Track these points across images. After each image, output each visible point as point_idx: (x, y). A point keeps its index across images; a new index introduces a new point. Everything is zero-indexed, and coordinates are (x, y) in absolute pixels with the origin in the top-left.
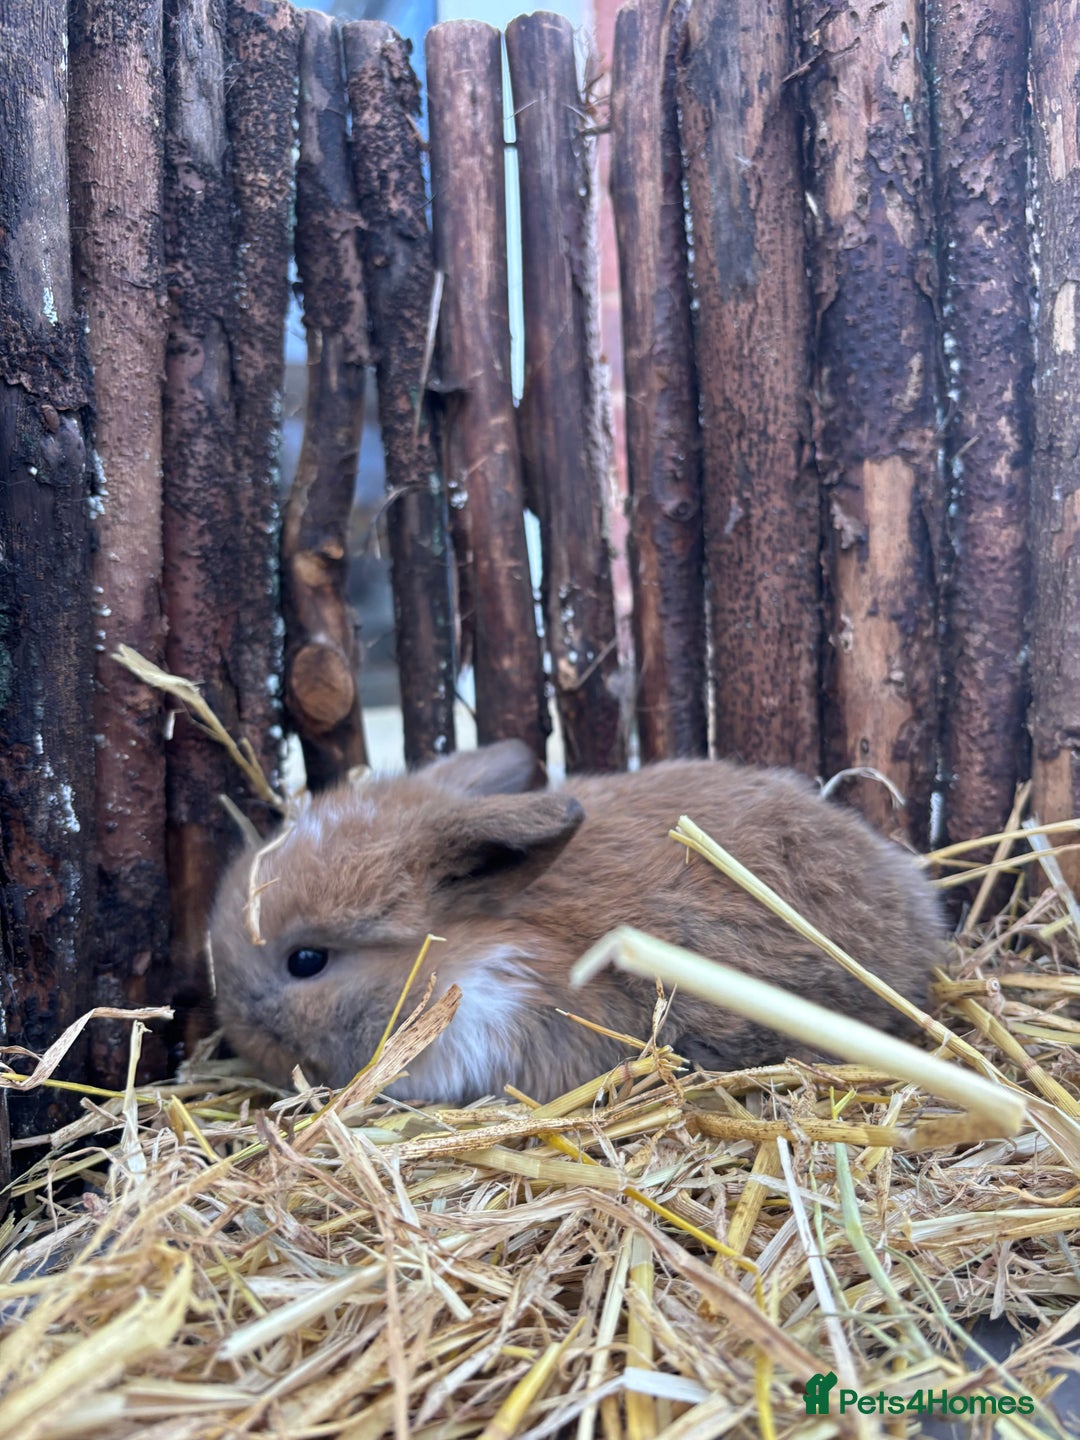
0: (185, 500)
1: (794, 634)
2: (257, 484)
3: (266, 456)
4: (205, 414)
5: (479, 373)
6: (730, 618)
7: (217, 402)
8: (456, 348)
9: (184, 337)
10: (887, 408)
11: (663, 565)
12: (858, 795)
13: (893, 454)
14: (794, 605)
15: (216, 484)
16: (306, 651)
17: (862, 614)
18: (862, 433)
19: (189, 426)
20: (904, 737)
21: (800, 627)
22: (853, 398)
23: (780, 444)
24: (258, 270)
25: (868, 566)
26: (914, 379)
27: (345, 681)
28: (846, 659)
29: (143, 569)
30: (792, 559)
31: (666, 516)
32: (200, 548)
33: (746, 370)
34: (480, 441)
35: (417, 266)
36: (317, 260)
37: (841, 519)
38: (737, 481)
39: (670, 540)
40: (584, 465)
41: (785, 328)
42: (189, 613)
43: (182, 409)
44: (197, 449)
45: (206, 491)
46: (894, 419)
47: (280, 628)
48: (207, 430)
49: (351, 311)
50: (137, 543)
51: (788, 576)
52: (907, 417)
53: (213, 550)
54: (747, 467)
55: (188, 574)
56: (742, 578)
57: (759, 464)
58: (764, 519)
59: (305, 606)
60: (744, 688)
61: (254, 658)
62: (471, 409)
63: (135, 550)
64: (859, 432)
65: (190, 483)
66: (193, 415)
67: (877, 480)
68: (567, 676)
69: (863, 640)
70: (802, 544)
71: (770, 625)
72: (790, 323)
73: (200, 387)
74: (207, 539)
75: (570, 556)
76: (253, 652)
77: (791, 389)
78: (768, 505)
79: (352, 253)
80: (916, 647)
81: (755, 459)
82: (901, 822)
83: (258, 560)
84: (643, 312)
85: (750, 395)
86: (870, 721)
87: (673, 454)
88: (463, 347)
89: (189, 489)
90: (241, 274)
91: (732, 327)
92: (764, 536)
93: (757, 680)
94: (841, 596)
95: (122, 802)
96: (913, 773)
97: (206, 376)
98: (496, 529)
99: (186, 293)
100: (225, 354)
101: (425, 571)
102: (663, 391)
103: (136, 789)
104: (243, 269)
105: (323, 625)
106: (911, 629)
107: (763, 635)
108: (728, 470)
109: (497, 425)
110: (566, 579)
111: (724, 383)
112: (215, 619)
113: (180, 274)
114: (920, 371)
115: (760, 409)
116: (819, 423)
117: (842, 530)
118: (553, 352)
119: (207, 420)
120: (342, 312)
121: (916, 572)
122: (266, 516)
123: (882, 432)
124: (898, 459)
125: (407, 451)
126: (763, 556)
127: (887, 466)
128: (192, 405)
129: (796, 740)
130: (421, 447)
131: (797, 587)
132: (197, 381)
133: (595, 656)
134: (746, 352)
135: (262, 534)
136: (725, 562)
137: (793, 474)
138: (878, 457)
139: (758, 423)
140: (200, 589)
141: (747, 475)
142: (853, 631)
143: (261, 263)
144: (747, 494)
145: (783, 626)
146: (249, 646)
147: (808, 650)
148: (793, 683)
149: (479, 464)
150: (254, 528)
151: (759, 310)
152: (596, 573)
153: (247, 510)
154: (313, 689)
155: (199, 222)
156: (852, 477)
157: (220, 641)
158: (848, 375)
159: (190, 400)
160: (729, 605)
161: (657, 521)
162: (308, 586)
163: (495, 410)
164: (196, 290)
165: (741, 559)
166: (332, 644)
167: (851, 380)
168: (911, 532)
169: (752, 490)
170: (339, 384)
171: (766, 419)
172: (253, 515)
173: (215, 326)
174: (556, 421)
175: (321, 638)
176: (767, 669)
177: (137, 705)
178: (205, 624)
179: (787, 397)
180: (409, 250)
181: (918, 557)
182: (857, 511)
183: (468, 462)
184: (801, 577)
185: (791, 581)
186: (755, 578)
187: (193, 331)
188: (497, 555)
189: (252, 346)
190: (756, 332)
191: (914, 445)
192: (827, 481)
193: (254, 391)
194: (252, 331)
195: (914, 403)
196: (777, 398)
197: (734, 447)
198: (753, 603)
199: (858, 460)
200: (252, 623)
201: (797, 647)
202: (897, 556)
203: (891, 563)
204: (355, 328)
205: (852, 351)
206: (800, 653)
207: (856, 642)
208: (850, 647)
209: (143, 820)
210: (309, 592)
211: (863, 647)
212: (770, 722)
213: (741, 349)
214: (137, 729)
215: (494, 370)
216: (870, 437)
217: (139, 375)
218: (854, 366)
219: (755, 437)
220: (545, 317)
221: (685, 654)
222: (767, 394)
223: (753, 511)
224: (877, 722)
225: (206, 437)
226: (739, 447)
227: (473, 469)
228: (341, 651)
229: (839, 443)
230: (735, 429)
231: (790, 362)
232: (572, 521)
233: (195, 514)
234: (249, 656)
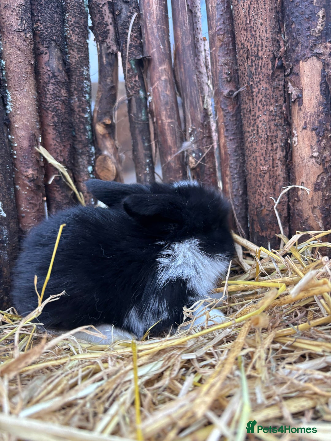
0: (47, 106)
1: (274, 140)
2: (80, 100)
3: (82, 90)
4: (51, 75)
5: (154, 50)
6: (248, 135)
7: (56, 70)
8: (146, 42)
9: (42, 48)
10: (308, 36)
11: (225, 116)
12: (301, 206)
13: (312, 56)
14: (272, 127)
15: (57, 100)
16: (100, 157)
17: (301, 130)
18: (298, 49)
19: (46, 80)
20: (319, 181)
21: (276, 137)
22: (294, 34)
23: (264, 59)
24: (72, 22)
25: (302, 107)
26: (320, 20)
27: (113, 167)
28: (295, 149)
29: (28, 130)
30: (272, 108)
31: (224, 96)
32: (53, 122)
33: (249, 30)
34: (156, 76)
35: (130, 12)
36: (96, 16)
37: (291, 89)
38: (247, 78)
39: (227, 106)
40: (196, 81)
41: (265, 8)
42: (51, 145)
43: (43, 74)
44: (49, 88)
45: (53, 102)
46: (312, 40)
47: (93, 150)
48: (53, 81)
49: (109, 33)
50: (24, 121)
51: (270, 115)
52: (318, 38)
53: (58, 123)
54: (251, 72)
55: (50, 132)
56: (251, 118)
57: (256, 69)
58: (259, 92)
59: (100, 141)
60: (253, 163)
61: (83, 160)
62: (152, 64)
63: (24, 123)
64: (297, 49)
65: (48, 100)
66: (48, 76)
67: (305, 69)
68: (192, 163)
69: (301, 140)
70: (277, 102)
71: (263, 136)
72: (267, 6)
73: (49, 66)
74: (56, 119)
75: (191, 116)
76: (82, 159)
77: (269, 36)
78: (260, 87)
79: (107, 11)
80: (324, 141)
81: (254, 67)
82: (319, 216)
83: (82, 127)
84: (213, 14)
85: (251, 41)
86: (304, 175)
87: (226, 71)
88: (149, 41)
89: (48, 102)
90: (67, 25)
91: (242, 12)
92: (259, 99)
93: (258, 159)
94: (293, 122)
95: (26, 208)
96: (324, 196)
97: (51, 62)
98: (163, 108)
99: (41, 33)
100: (59, 53)
101: (139, 126)
102: (221, 46)
103: (30, 203)
104: (67, 23)
105: (107, 148)
106: (322, 134)
107: (260, 140)
108: (244, 74)
109: (162, 70)
110: (191, 125)
111: (242, 37)
112: (61, 147)
113: (39, 26)
114: (323, 17)
115: (255, 45)
116: (282, 49)
117: (292, 93)
118: (182, 38)
119: (52, 77)
120: (105, 34)
121: (324, 108)
122: (84, 111)
123: (307, 47)
124: (314, 58)
125: (131, 83)
126: (259, 108)
127: (309, 61)
128: (47, 72)
129: (276, 184)
130: (135, 81)
131: (275, 120)
132: (48, 63)
133: (203, 154)
134: (248, 22)
135: (83, 117)
136: (245, 112)
137: (271, 72)
138: (306, 59)
139: (255, 52)
140: (54, 136)
141: (251, 75)
142: (297, 137)
143: (73, 19)
144: (251, 83)
145: (268, 136)
146: (81, 156)
147: (281, 146)
148: (273, 160)
149: (156, 85)
150: (79, 116)
151: (253, 3)
152: (202, 122)
153: (77, 110)
154: (102, 171)
155: (44, 7)
156: (295, 70)
157: (62, 154)
158: (292, 24)
159: (46, 71)
160: (248, 130)
161: (221, 99)
162: (101, 135)
163: (161, 64)
164: (44, 31)
165: (250, 110)
166: (109, 155)
167: (293, 26)
168: (321, 91)
169: (253, 81)
170: (106, 61)
171: (258, 49)
172: (79, 111)
173: (53, 44)
174: (184, 64)
175: (106, 153)
176: (262, 155)
177: (28, 176)
178: (57, 148)
179: (267, 38)
180: (127, 6)
181: (325, 102)
182: (297, 85)
183: (152, 84)
184: (276, 116)
185: (271, 117)
186: (256, 117)
187: (44, 46)
188: (164, 118)
189: (73, 51)
190: (251, 12)
191: (321, 51)
192: (286, 74)
193: (75, 67)
194: (73, 45)
195: (320, 32)
196: (262, 40)
197: (246, 64)
198: (256, 128)
199: (297, 61)
200: (82, 149)
201: (275, 145)
202: (315, 102)
203: (312, 105)
204: (110, 40)
205: (293, 13)
206: (277, 147)
207: (298, 141)
208: (296, 144)
209: (34, 214)
210: (101, 137)
211: (301, 143)
212: (264, 176)
213: (246, 21)
214: (28, 183)
215: (160, 48)
216: (301, 50)
217: (20, 62)
218: (294, 20)
219: (253, 58)
220: (178, 25)
221: (235, 151)
222: (258, 39)
223: (254, 90)
224: (307, 175)
225: (52, 83)
226: (248, 64)
227: (154, 87)
228: (113, 157)
229: (290, 55)
230: (245, 56)
231: (268, 23)
232: (191, 103)
233: (50, 111)
234: (81, 160)
